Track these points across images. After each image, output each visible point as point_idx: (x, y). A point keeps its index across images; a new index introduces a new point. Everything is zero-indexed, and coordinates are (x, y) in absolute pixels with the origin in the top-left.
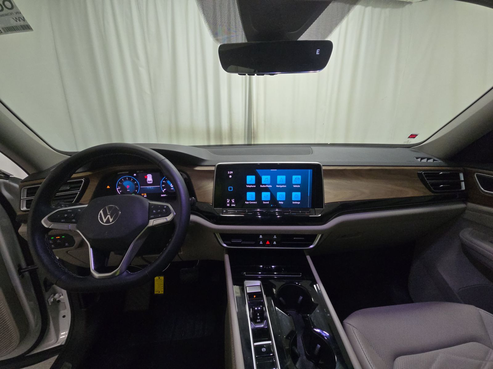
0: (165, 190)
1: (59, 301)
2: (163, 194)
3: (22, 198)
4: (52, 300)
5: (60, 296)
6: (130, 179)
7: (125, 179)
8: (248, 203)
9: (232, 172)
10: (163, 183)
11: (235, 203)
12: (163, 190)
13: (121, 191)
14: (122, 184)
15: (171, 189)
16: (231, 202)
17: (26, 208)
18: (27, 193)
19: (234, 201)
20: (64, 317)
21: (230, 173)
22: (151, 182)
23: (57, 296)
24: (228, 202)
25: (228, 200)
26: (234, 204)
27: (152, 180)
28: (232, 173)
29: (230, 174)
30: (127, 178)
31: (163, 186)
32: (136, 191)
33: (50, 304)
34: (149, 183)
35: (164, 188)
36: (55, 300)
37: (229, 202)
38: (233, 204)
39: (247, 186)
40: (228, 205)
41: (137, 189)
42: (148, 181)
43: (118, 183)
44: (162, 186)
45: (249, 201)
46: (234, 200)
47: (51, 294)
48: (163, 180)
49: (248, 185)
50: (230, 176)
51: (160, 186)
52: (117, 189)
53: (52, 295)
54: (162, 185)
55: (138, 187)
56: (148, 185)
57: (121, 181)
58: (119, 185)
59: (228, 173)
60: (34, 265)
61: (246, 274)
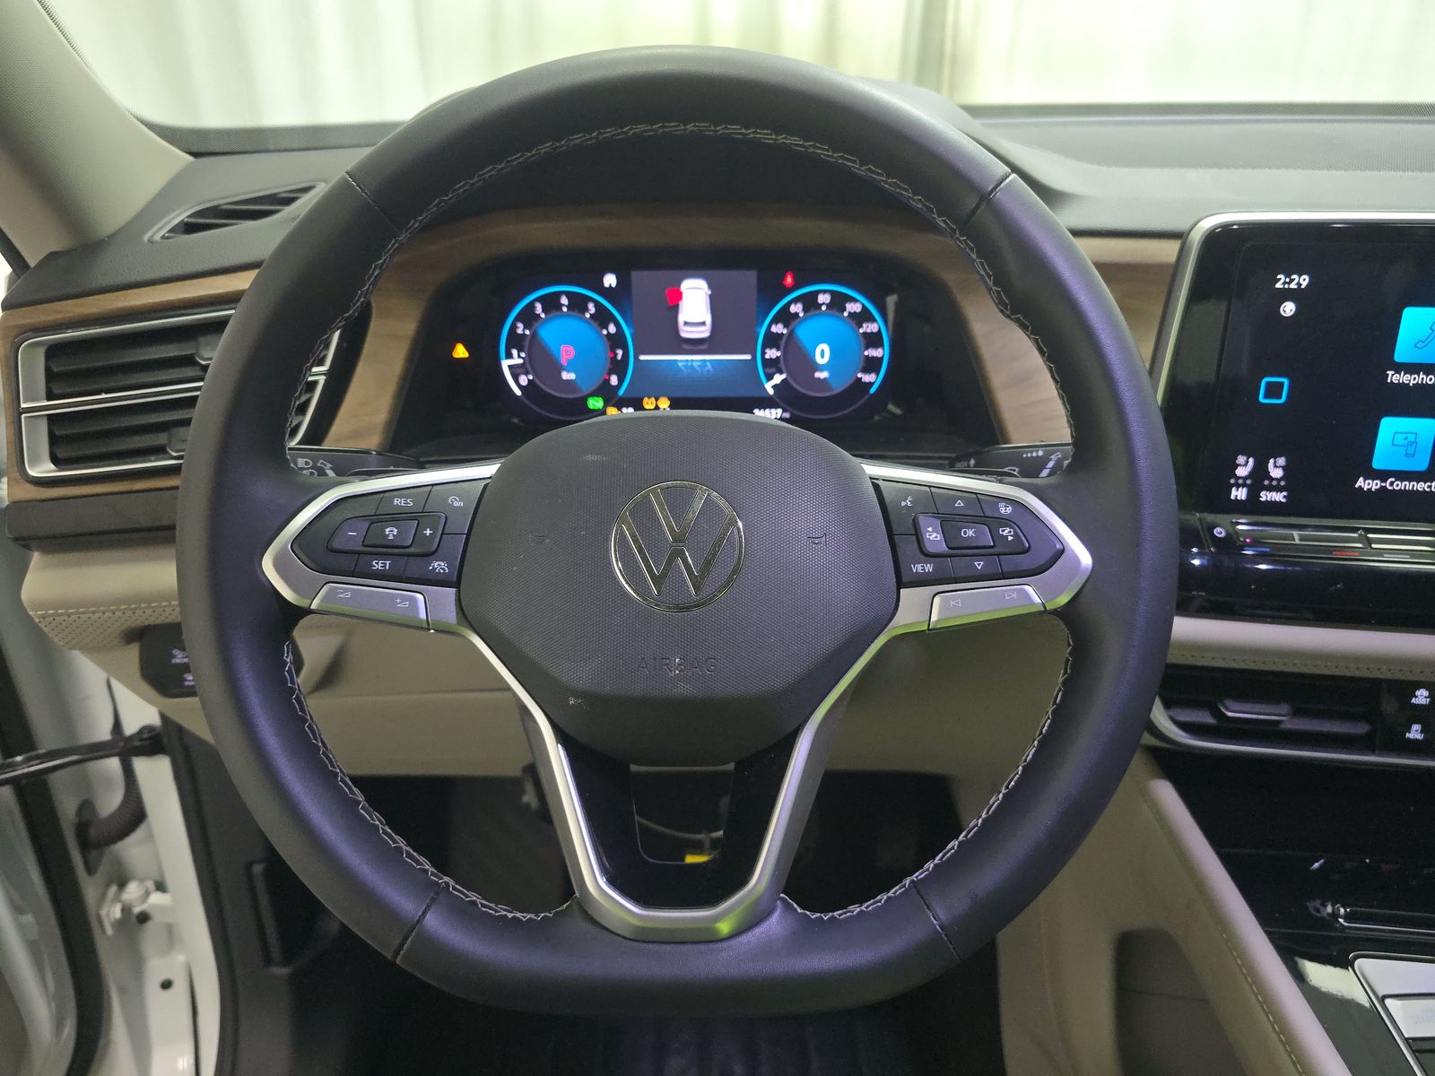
0: (778, 379)
1: (144, 918)
2: (767, 403)
3: (23, 406)
4: (117, 912)
5: (147, 894)
6: (578, 304)
7: (551, 303)
8: (1374, 485)
9: (1305, 281)
10: (772, 341)
11: (1291, 480)
12: (769, 378)
13: (524, 380)
14: (534, 335)
15: (818, 375)
16: (1260, 475)
17: (52, 467)
18: (50, 376)
19: (1284, 468)
20: (166, 985)
21: (1293, 286)
22: (703, 333)
23: (133, 891)
24: (1242, 472)
25: (1241, 459)
26: (1278, 489)
27: (708, 319)
28: (1304, 284)
29: (1287, 295)
30: (564, 300)
31: (772, 353)
32: (614, 380)
33: (110, 931)
34: (687, 333)
35: (772, 366)
36: (126, 910)
37: (1245, 478)
38: (1270, 489)
39: (1394, 377)
40: (1240, 494)
41: (619, 368)
42: (686, 323)
43: (513, 327)
44: (763, 353)
45: (1383, 475)
46: (1282, 461)
47: (108, 885)
48: (775, 321)
49: (1399, 368)
50: (1288, 309)
51: (754, 357)
52: (505, 364)
53: (113, 889)
54: (765, 346)
55: (626, 355)
56: (686, 347)
57: (528, 317)
58: (515, 341)
59: (1279, 285)
60: (35, 749)
61: (1347, 917)
